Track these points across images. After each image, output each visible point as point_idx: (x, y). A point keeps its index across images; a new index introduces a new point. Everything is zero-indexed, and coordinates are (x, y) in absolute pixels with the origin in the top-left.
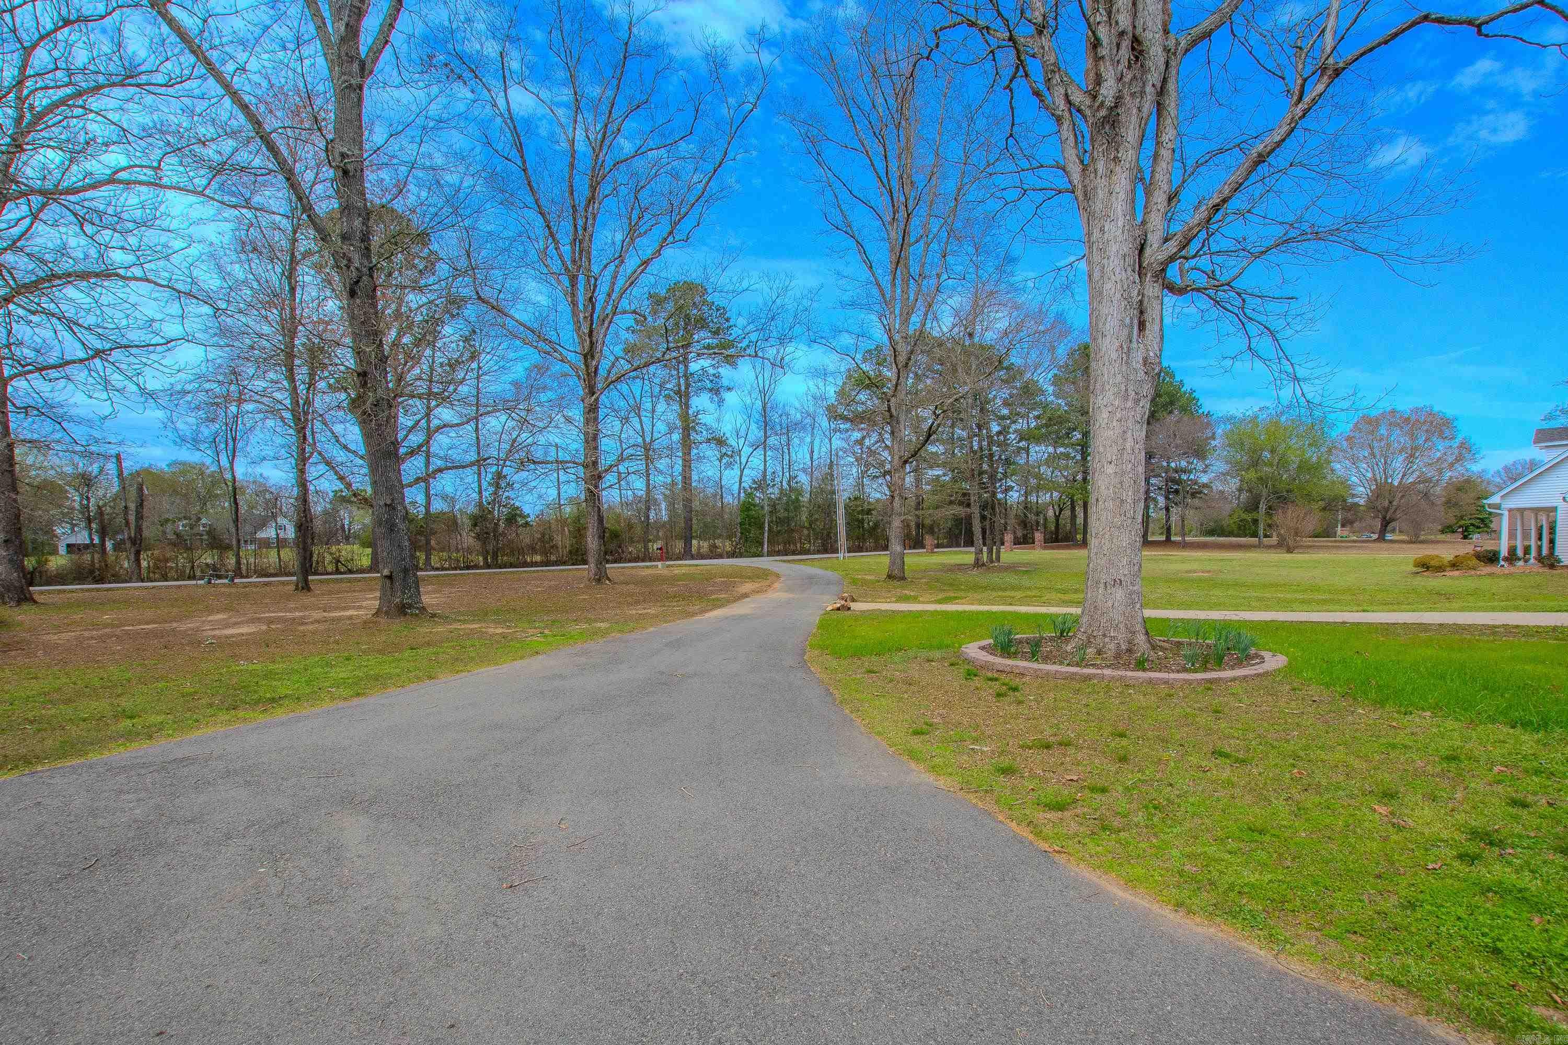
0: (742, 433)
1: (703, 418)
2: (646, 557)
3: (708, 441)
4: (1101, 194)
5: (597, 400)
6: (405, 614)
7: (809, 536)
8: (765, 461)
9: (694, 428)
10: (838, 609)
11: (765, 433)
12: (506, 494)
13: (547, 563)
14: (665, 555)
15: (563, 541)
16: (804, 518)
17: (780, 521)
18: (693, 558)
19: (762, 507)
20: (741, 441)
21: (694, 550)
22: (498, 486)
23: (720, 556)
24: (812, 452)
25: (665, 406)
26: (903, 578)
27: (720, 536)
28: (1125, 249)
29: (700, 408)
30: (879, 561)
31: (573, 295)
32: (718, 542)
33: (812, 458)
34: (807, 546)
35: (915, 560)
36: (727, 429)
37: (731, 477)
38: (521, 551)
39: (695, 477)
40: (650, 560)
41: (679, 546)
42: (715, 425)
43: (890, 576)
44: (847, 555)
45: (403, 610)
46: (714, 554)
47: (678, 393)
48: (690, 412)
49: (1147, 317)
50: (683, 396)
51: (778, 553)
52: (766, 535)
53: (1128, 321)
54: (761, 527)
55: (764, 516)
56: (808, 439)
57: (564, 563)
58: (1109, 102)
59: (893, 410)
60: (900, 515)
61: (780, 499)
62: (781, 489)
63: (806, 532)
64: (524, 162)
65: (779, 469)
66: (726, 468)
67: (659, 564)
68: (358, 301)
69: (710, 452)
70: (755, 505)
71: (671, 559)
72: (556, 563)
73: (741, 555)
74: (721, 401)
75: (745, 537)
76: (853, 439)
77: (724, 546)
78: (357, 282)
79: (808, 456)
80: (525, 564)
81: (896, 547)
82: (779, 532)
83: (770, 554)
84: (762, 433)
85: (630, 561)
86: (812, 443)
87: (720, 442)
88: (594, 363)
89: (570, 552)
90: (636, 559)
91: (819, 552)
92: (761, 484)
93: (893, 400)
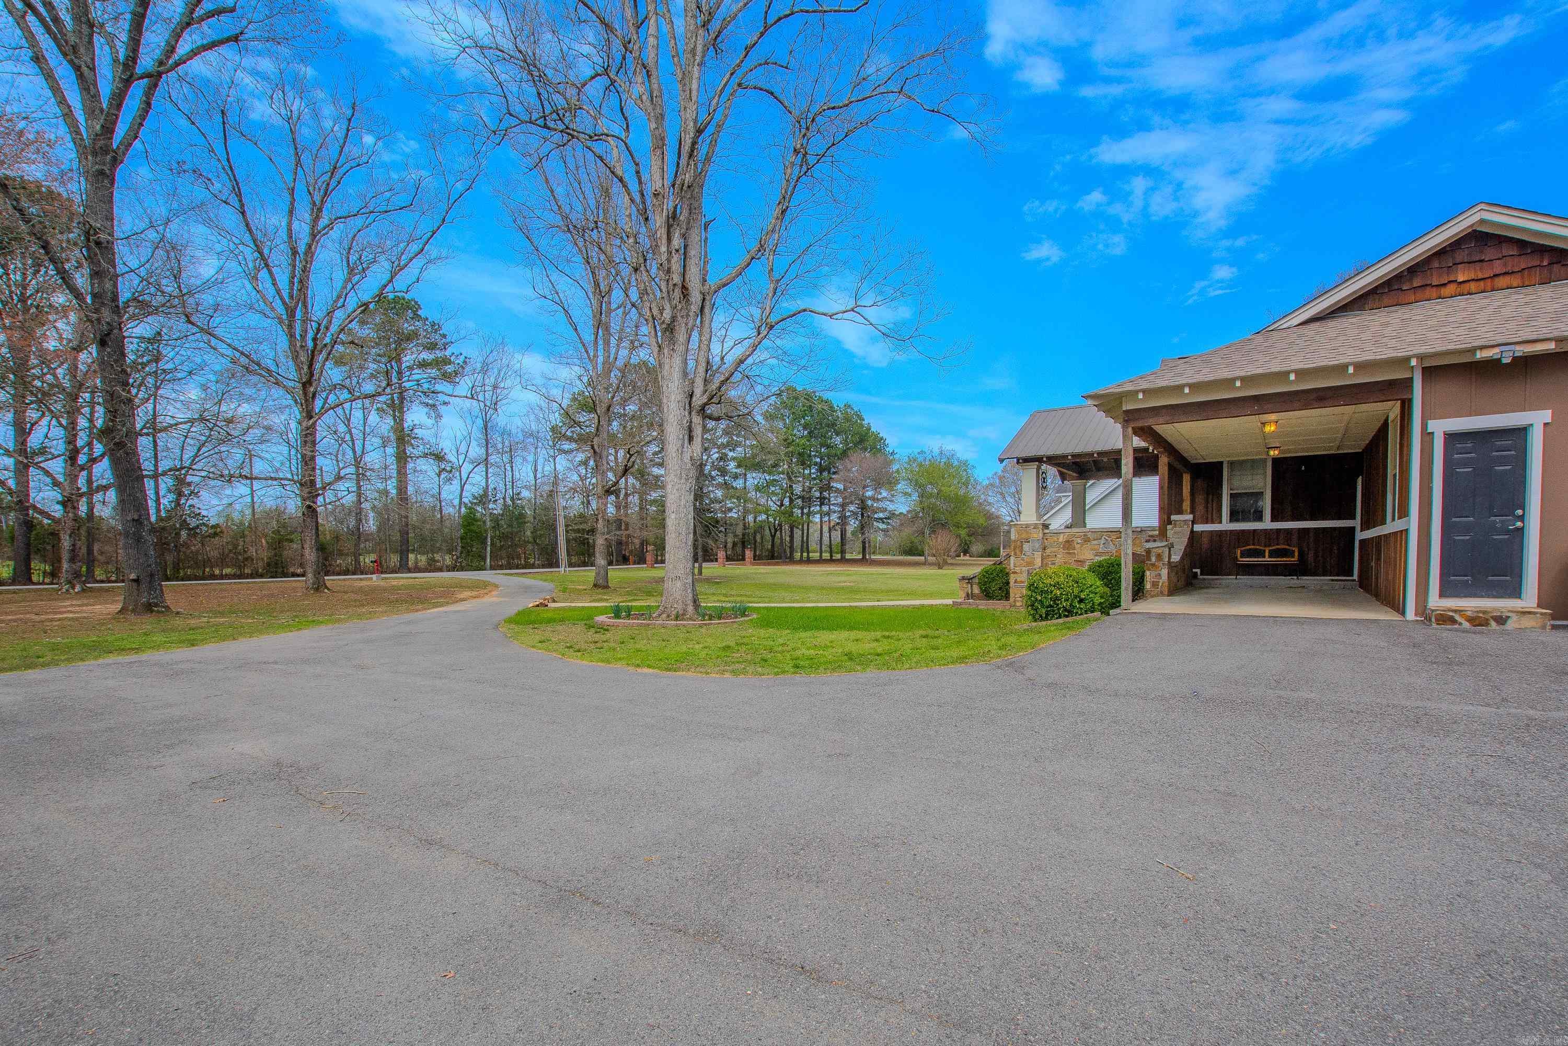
0: (463, 449)
1: (419, 432)
2: (358, 570)
3: (425, 455)
4: (667, 367)
5: (314, 423)
6: (152, 611)
7: (533, 550)
8: (487, 478)
9: (409, 442)
10: (538, 606)
11: (487, 451)
12: (190, 502)
13: (240, 577)
14: (380, 567)
15: (261, 552)
16: (528, 533)
17: (504, 537)
18: (409, 571)
19: (484, 522)
20: (462, 458)
21: (411, 564)
22: (180, 494)
23: (440, 570)
24: (536, 470)
25: (378, 419)
26: (607, 587)
27: (440, 549)
28: (679, 398)
29: (416, 422)
30: (589, 574)
31: (291, 326)
32: (437, 557)
33: (535, 477)
34: (531, 561)
35: (617, 574)
36: (447, 446)
37: (450, 492)
38: (207, 562)
39: (411, 490)
40: (362, 573)
41: (394, 559)
42: (433, 440)
43: (595, 585)
44: (568, 569)
45: (149, 608)
46: (432, 567)
47: (392, 405)
48: (406, 425)
49: (694, 434)
50: (398, 407)
51: (501, 567)
52: (489, 548)
53: (681, 436)
54: (484, 542)
55: (486, 531)
56: (531, 458)
57: (261, 576)
58: (668, 321)
59: (596, 447)
60: (603, 534)
61: (502, 515)
62: (505, 505)
63: (530, 547)
64: (242, 206)
65: (502, 486)
66: (445, 483)
67: (374, 577)
68: (109, 350)
69: (428, 467)
70: (477, 521)
71: (386, 572)
72: (251, 576)
73: (462, 569)
74: (439, 416)
75: (466, 550)
76: (578, 459)
77: (444, 560)
78: (108, 334)
79: (532, 475)
80: (213, 577)
81: (601, 561)
82: (502, 547)
83: (492, 568)
84: (483, 450)
85: (339, 574)
86: (536, 461)
87: (439, 457)
88: (312, 389)
89: (269, 564)
90: (346, 572)
91: (543, 566)
92: (483, 499)
93: (596, 440)
